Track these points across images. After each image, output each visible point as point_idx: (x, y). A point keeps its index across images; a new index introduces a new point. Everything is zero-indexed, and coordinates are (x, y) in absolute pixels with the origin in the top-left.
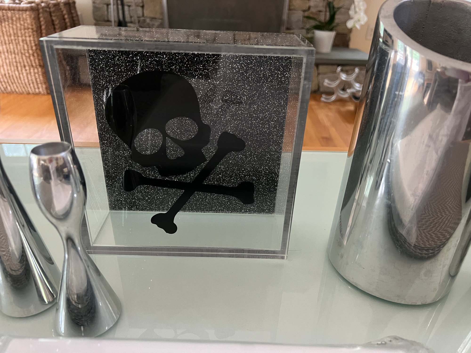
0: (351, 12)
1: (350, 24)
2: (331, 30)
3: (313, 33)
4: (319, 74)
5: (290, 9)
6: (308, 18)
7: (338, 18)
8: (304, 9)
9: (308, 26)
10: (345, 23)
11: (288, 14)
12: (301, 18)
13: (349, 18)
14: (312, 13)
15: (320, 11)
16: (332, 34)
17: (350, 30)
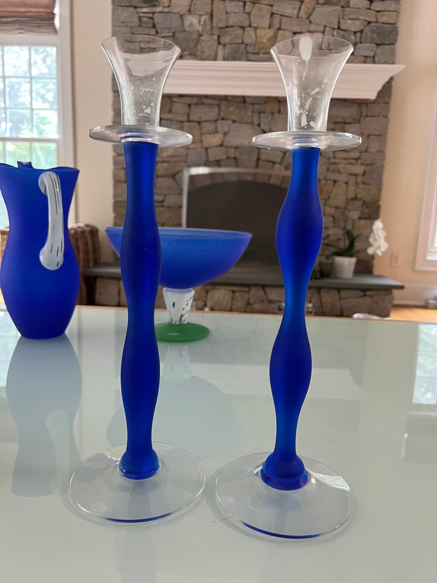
0: (371, 240)
1: (370, 251)
2: (351, 256)
3: (333, 259)
4: (341, 299)
7: (358, 245)
9: (327, 253)
10: (365, 250)
13: (370, 245)
15: (339, 239)
16: (353, 260)
17: (373, 257)
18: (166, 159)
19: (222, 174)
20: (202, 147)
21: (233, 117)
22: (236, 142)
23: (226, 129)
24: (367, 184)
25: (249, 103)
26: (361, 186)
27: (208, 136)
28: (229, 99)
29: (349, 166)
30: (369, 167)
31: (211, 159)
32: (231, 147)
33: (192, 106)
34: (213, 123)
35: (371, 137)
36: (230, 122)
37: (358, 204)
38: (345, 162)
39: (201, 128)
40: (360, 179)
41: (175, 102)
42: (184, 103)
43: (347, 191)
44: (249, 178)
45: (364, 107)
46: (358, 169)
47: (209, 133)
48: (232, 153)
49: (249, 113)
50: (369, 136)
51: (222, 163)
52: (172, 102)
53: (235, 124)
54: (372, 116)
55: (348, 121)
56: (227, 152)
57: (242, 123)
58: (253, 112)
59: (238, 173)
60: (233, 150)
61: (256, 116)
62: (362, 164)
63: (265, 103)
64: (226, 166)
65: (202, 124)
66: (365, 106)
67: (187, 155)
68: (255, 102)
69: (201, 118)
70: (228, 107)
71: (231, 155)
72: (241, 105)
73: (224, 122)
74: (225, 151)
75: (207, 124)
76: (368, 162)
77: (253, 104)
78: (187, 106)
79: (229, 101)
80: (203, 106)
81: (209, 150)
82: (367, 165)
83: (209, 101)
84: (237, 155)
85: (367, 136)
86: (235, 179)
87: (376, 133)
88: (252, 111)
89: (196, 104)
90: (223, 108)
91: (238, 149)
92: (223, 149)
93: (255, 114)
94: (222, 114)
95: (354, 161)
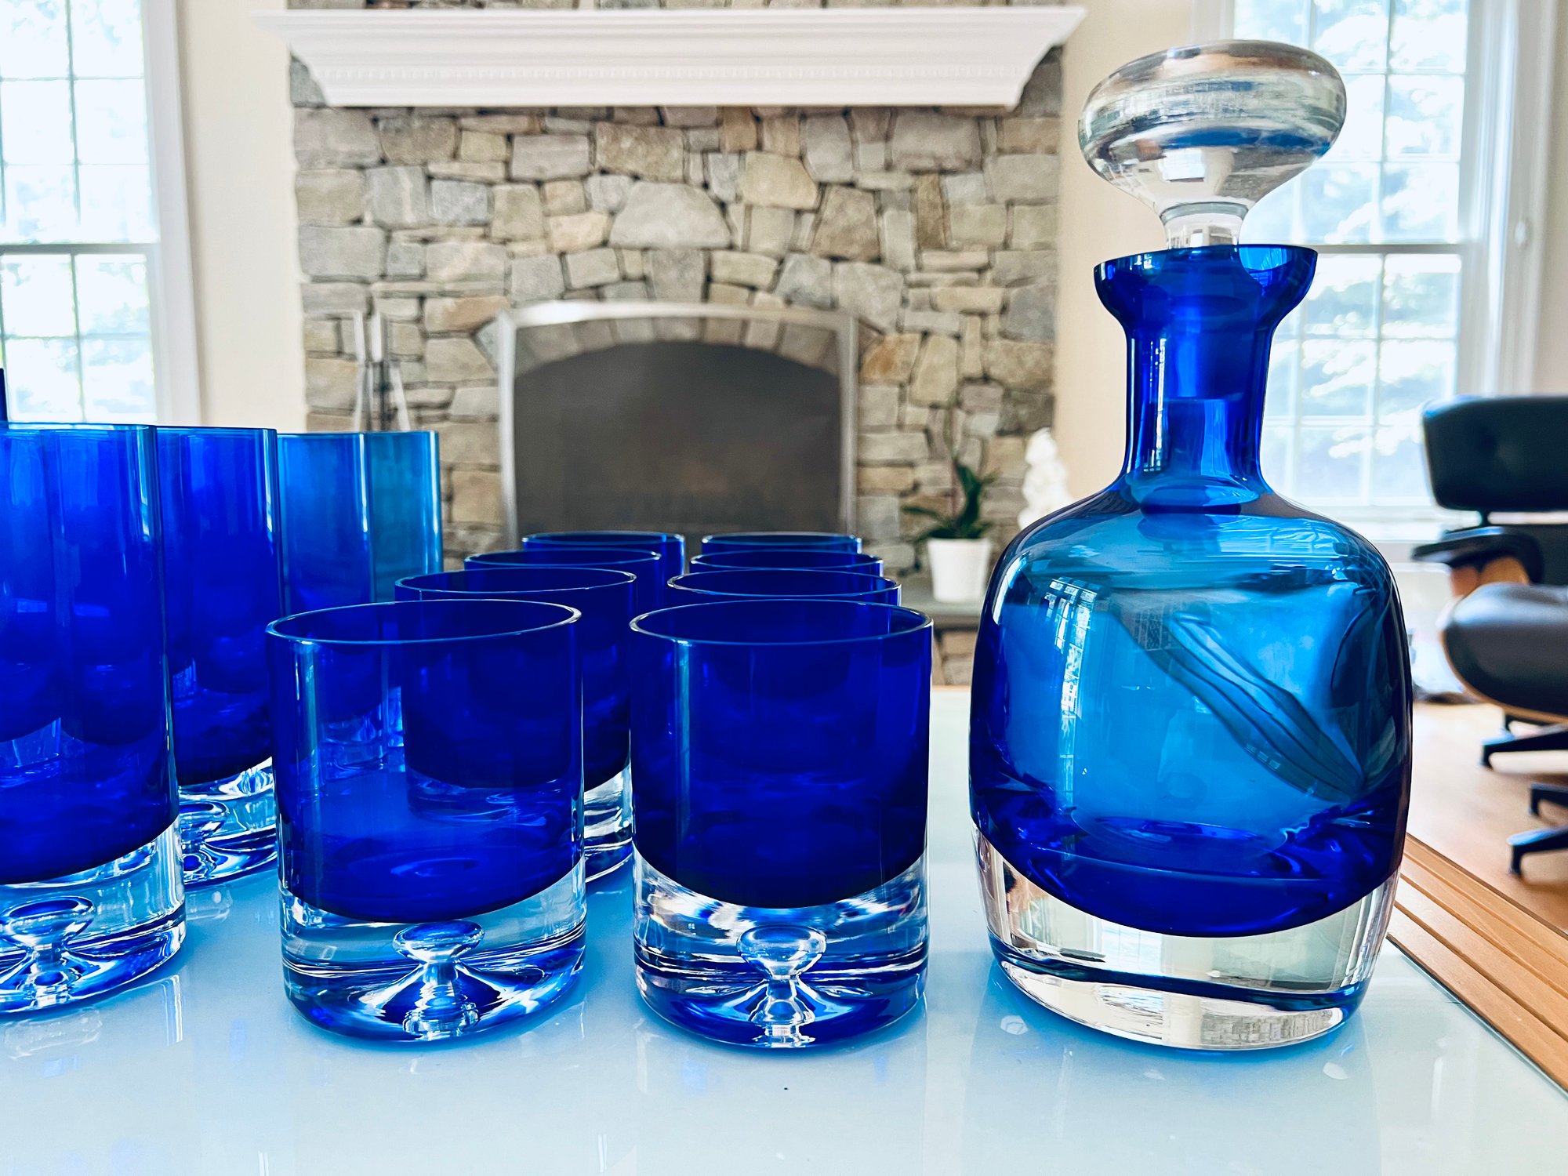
2: (976, 536)
3: (927, 549)
5: (860, 491)
6: (914, 510)
8: (902, 487)
9: (916, 531)
11: (857, 506)
12: (896, 514)
14: (926, 498)
15: (942, 495)
16: (983, 549)
18: (449, 287)
19: (610, 322)
20: (549, 250)
21: (631, 166)
22: (645, 234)
23: (614, 199)
24: (1016, 338)
25: (675, 127)
26: (997, 343)
27: (564, 220)
28: (618, 115)
29: (961, 291)
30: (1015, 291)
31: (577, 282)
32: (631, 248)
33: (517, 140)
34: (577, 184)
35: (1016, 208)
36: (625, 180)
37: (993, 392)
38: (949, 278)
39: (544, 199)
40: (993, 324)
41: (467, 130)
42: (493, 133)
43: (959, 359)
44: (687, 333)
45: (990, 129)
46: (987, 296)
47: (568, 211)
48: (634, 265)
49: (676, 154)
50: (1010, 204)
51: (609, 292)
52: (461, 130)
53: (639, 184)
54: (1015, 151)
55: (948, 165)
56: (620, 261)
57: (656, 180)
58: (687, 148)
59: (653, 319)
60: (637, 255)
61: (696, 160)
62: (996, 283)
63: (718, 124)
64: (620, 297)
65: (548, 187)
66: (994, 125)
67: (507, 275)
68: (689, 122)
69: (541, 170)
70: (616, 139)
71: (633, 270)
72: (652, 131)
73: (608, 180)
74: (614, 258)
75: (561, 187)
76: (1011, 277)
77: (685, 128)
78: (501, 141)
79: (620, 123)
80: (546, 138)
81: (569, 258)
82: (1011, 285)
83: (560, 124)
84: (649, 269)
85: (1004, 206)
86: (645, 334)
87: (1030, 195)
88: (684, 148)
89: (528, 133)
90: (602, 142)
91: (650, 253)
92: (609, 254)
93: (691, 155)
94: (599, 157)
95: (975, 276)
